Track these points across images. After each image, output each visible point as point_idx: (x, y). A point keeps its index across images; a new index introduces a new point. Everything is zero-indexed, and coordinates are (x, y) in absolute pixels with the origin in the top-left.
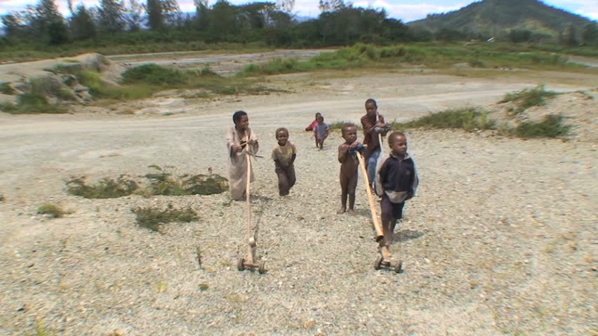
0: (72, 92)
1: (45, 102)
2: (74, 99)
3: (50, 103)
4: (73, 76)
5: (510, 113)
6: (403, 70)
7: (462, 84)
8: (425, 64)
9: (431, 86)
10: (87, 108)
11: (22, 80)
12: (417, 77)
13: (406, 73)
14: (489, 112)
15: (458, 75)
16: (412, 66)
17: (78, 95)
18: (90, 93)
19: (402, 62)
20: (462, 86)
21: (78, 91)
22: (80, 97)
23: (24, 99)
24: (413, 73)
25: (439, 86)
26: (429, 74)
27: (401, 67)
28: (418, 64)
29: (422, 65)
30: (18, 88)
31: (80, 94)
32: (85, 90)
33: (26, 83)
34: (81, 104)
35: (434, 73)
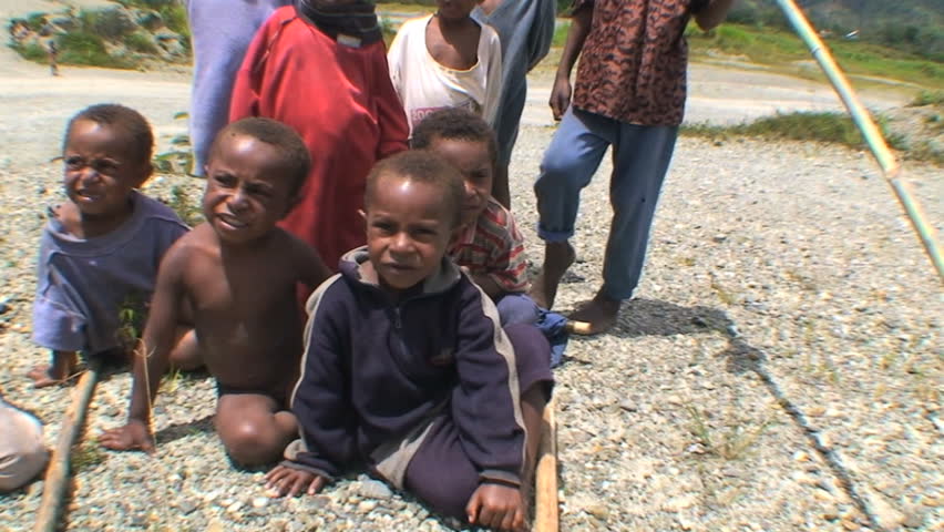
0: (151, 38)
1: (102, 49)
2: (153, 51)
3: (110, 52)
4: (156, 13)
5: (932, 125)
6: (710, 60)
7: (811, 91)
8: (748, 54)
9: (758, 87)
10: (172, 66)
11: (69, 12)
12: (734, 73)
13: (717, 64)
14: (891, 120)
15: (803, 77)
16: (727, 56)
17: (160, 45)
18: (182, 43)
19: (711, 47)
20: (810, 94)
21: (162, 39)
22: (165, 48)
23: (66, 41)
24: (727, 66)
25: (772, 89)
26: (754, 69)
27: (707, 56)
28: (737, 54)
29: (743, 56)
30: (58, 23)
31: (165, 43)
32: (175, 38)
33: (73, 17)
34: (163, 59)
35: (761, 70)
